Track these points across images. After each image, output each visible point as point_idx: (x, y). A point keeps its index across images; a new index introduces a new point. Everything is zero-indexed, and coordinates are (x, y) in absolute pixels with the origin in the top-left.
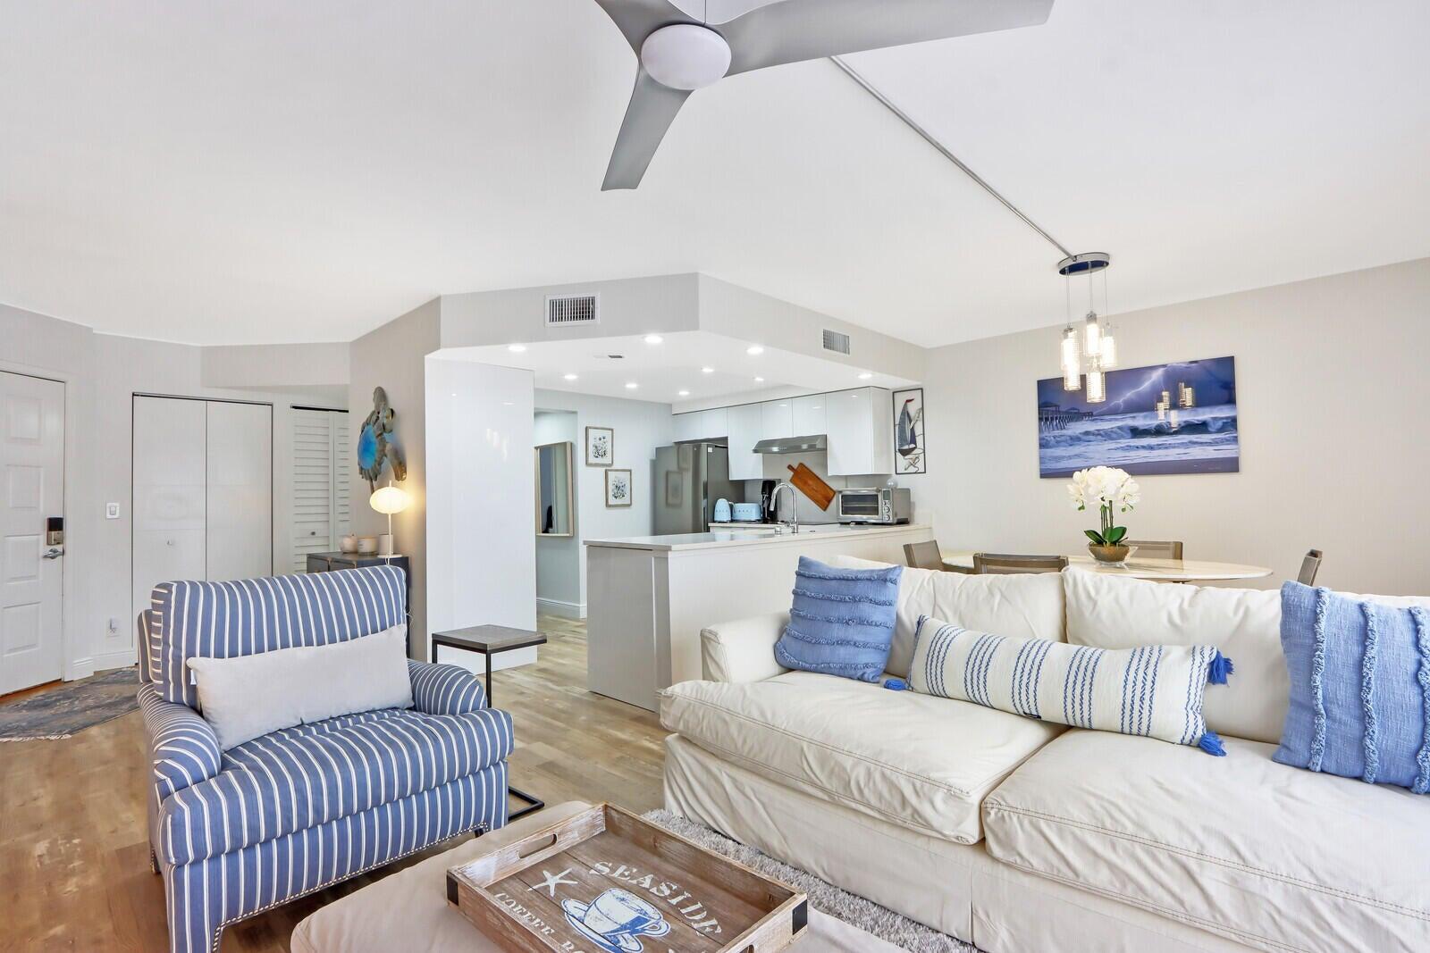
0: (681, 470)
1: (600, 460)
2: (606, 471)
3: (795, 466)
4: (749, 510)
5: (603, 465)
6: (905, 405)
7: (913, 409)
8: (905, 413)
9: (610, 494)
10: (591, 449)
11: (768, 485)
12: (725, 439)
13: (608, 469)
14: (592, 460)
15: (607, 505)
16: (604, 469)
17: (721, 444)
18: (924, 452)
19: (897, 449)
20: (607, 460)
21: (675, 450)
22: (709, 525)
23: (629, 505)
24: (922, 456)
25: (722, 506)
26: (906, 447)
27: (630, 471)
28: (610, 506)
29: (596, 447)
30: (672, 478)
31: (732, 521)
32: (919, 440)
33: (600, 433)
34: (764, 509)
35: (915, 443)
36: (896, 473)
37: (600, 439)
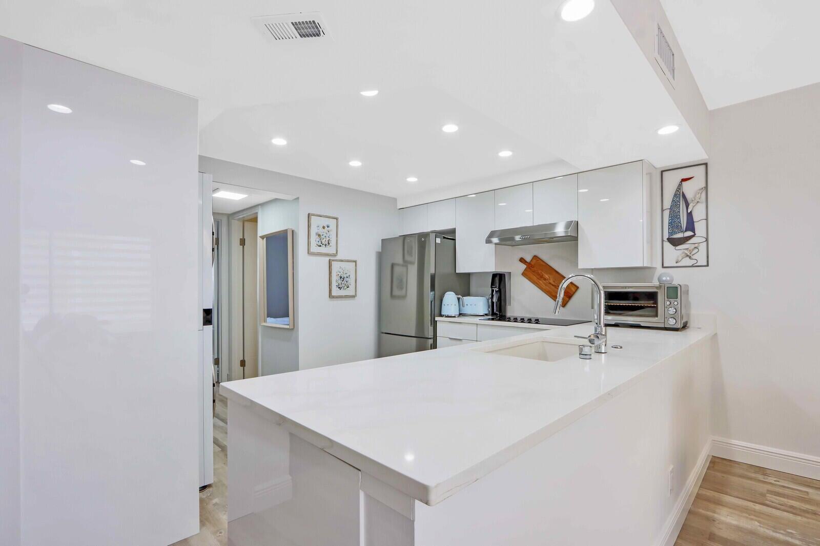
0: (406, 263)
1: (323, 250)
2: (330, 261)
3: (528, 259)
4: (478, 304)
5: (327, 255)
6: (680, 185)
7: (689, 189)
8: (680, 195)
9: (334, 284)
10: (314, 238)
11: (499, 280)
12: (453, 231)
13: (332, 259)
14: (314, 249)
15: (331, 296)
16: (327, 259)
17: (449, 236)
18: (707, 240)
19: (666, 236)
20: (331, 250)
21: (401, 241)
22: (437, 319)
23: (353, 297)
24: (703, 247)
25: (450, 300)
26: (680, 235)
27: (355, 262)
28: (333, 297)
29: (319, 235)
30: (397, 270)
31: (461, 315)
32: (700, 228)
33: (325, 222)
34: (493, 303)
35: (693, 230)
36: (663, 267)
37: (324, 227)
